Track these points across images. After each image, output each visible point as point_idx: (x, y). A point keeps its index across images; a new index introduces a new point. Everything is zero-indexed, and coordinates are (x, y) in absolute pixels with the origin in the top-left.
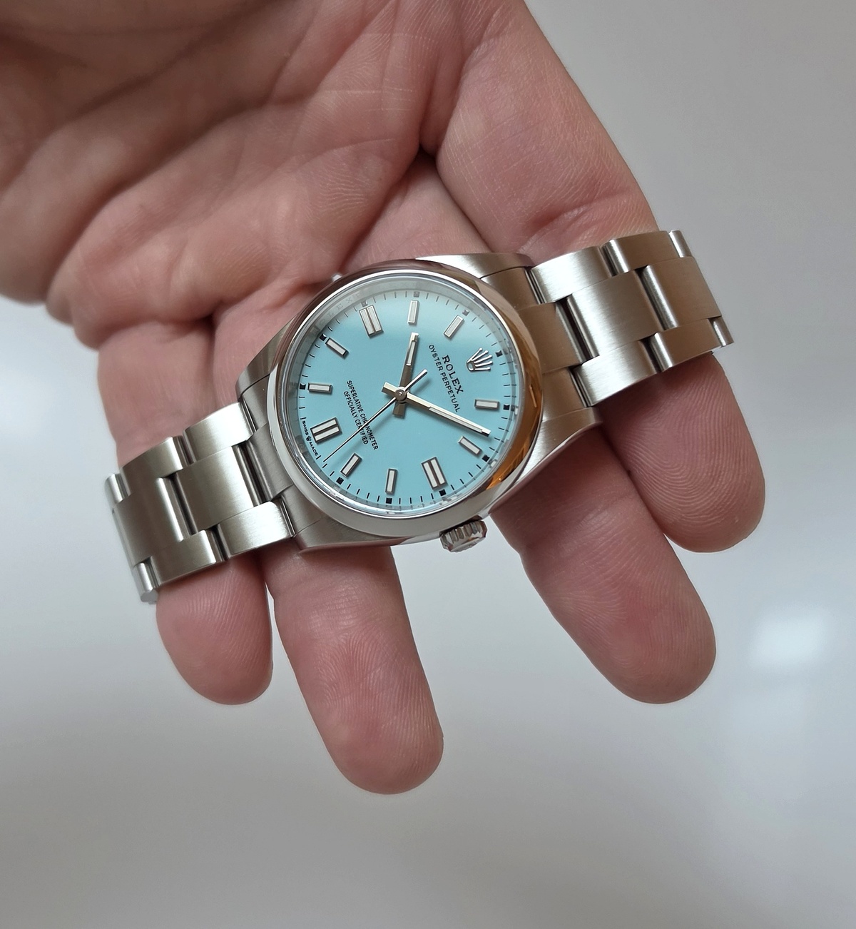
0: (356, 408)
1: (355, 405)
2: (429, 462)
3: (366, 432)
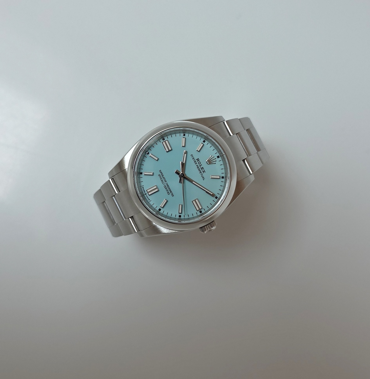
1: (163, 180)
2: (195, 200)
3: (168, 190)
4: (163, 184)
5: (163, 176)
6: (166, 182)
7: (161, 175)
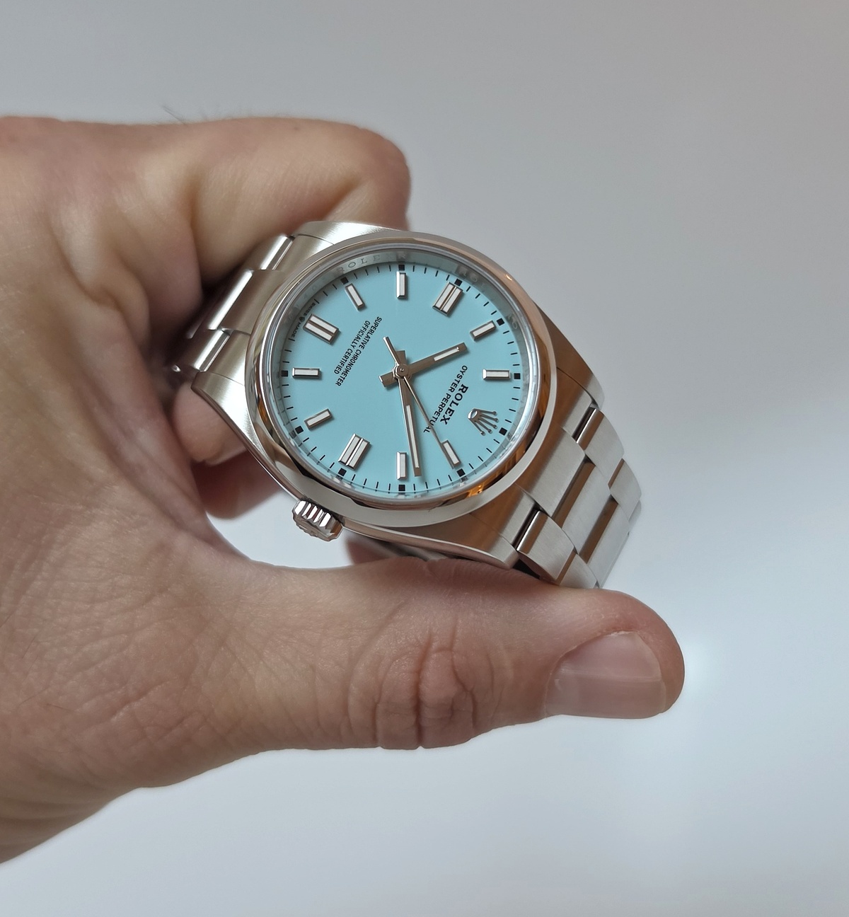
0: (361, 341)
1: (363, 338)
3: (346, 364)
4: (354, 344)
5: (372, 332)
6: (360, 349)
7: (370, 329)
